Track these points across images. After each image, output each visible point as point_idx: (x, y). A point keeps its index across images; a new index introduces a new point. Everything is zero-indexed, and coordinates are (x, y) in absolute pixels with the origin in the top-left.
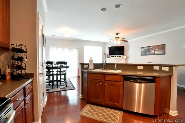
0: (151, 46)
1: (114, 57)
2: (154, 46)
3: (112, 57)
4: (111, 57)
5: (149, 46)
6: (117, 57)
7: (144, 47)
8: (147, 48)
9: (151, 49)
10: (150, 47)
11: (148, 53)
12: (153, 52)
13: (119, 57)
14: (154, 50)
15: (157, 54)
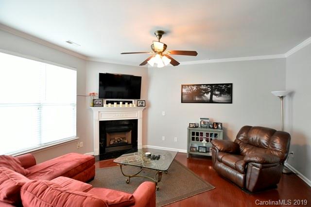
0: (204, 85)
1: (115, 103)
2: (211, 85)
3: (109, 104)
4: (105, 105)
5: (201, 85)
6: (124, 103)
7: (188, 86)
8: (195, 88)
9: (204, 90)
10: (202, 87)
11: (197, 99)
12: (208, 96)
13: (129, 104)
14: (210, 93)
15: (217, 101)
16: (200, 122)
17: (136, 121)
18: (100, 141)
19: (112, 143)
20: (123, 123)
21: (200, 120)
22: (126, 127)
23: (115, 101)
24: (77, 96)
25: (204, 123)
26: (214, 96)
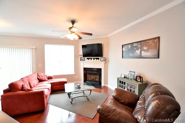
0: (135, 43)
2: (141, 42)
3: (88, 60)
4: (86, 60)
5: (133, 43)
6: (94, 59)
7: (126, 45)
8: (130, 46)
9: (136, 47)
10: (135, 45)
11: (131, 55)
12: (138, 52)
13: (96, 59)
14: (140, 49)
15: (145, 57)
16: (129, 74)
17: (100, 69)
18: (84, 77)
19: (90, 79)
20: (94, 70)
21: (129, 72)
22: (96, 72)
23: (90, 58)
24: (74, 56)
25: (131, 75)
26: (143, 52)
